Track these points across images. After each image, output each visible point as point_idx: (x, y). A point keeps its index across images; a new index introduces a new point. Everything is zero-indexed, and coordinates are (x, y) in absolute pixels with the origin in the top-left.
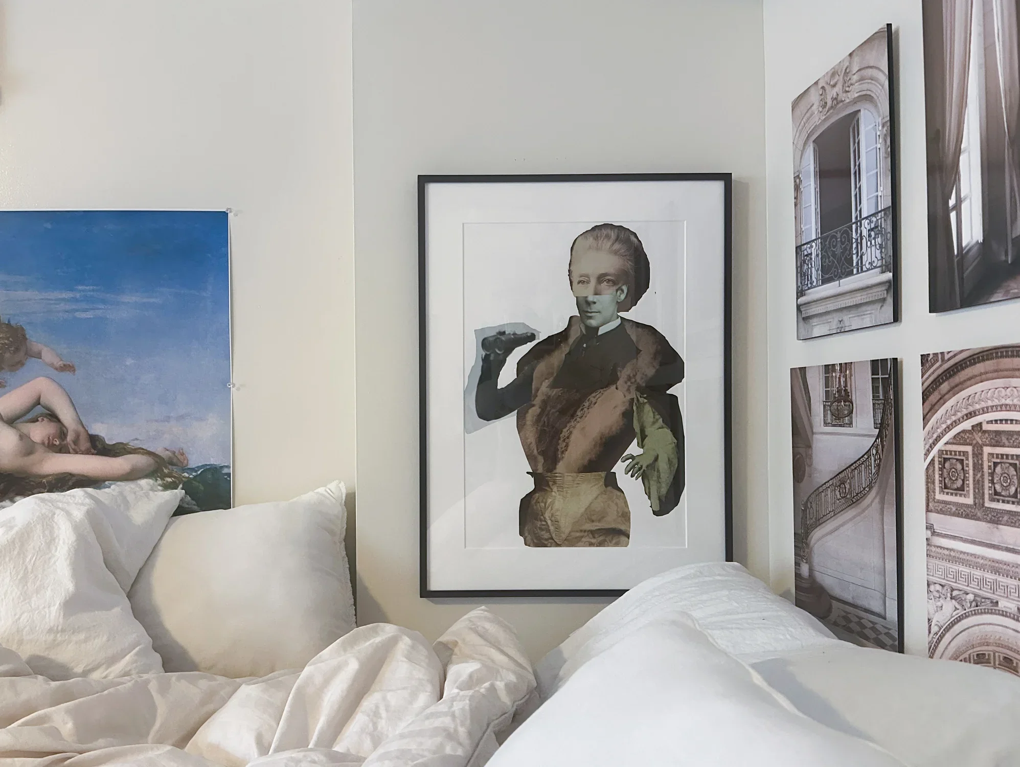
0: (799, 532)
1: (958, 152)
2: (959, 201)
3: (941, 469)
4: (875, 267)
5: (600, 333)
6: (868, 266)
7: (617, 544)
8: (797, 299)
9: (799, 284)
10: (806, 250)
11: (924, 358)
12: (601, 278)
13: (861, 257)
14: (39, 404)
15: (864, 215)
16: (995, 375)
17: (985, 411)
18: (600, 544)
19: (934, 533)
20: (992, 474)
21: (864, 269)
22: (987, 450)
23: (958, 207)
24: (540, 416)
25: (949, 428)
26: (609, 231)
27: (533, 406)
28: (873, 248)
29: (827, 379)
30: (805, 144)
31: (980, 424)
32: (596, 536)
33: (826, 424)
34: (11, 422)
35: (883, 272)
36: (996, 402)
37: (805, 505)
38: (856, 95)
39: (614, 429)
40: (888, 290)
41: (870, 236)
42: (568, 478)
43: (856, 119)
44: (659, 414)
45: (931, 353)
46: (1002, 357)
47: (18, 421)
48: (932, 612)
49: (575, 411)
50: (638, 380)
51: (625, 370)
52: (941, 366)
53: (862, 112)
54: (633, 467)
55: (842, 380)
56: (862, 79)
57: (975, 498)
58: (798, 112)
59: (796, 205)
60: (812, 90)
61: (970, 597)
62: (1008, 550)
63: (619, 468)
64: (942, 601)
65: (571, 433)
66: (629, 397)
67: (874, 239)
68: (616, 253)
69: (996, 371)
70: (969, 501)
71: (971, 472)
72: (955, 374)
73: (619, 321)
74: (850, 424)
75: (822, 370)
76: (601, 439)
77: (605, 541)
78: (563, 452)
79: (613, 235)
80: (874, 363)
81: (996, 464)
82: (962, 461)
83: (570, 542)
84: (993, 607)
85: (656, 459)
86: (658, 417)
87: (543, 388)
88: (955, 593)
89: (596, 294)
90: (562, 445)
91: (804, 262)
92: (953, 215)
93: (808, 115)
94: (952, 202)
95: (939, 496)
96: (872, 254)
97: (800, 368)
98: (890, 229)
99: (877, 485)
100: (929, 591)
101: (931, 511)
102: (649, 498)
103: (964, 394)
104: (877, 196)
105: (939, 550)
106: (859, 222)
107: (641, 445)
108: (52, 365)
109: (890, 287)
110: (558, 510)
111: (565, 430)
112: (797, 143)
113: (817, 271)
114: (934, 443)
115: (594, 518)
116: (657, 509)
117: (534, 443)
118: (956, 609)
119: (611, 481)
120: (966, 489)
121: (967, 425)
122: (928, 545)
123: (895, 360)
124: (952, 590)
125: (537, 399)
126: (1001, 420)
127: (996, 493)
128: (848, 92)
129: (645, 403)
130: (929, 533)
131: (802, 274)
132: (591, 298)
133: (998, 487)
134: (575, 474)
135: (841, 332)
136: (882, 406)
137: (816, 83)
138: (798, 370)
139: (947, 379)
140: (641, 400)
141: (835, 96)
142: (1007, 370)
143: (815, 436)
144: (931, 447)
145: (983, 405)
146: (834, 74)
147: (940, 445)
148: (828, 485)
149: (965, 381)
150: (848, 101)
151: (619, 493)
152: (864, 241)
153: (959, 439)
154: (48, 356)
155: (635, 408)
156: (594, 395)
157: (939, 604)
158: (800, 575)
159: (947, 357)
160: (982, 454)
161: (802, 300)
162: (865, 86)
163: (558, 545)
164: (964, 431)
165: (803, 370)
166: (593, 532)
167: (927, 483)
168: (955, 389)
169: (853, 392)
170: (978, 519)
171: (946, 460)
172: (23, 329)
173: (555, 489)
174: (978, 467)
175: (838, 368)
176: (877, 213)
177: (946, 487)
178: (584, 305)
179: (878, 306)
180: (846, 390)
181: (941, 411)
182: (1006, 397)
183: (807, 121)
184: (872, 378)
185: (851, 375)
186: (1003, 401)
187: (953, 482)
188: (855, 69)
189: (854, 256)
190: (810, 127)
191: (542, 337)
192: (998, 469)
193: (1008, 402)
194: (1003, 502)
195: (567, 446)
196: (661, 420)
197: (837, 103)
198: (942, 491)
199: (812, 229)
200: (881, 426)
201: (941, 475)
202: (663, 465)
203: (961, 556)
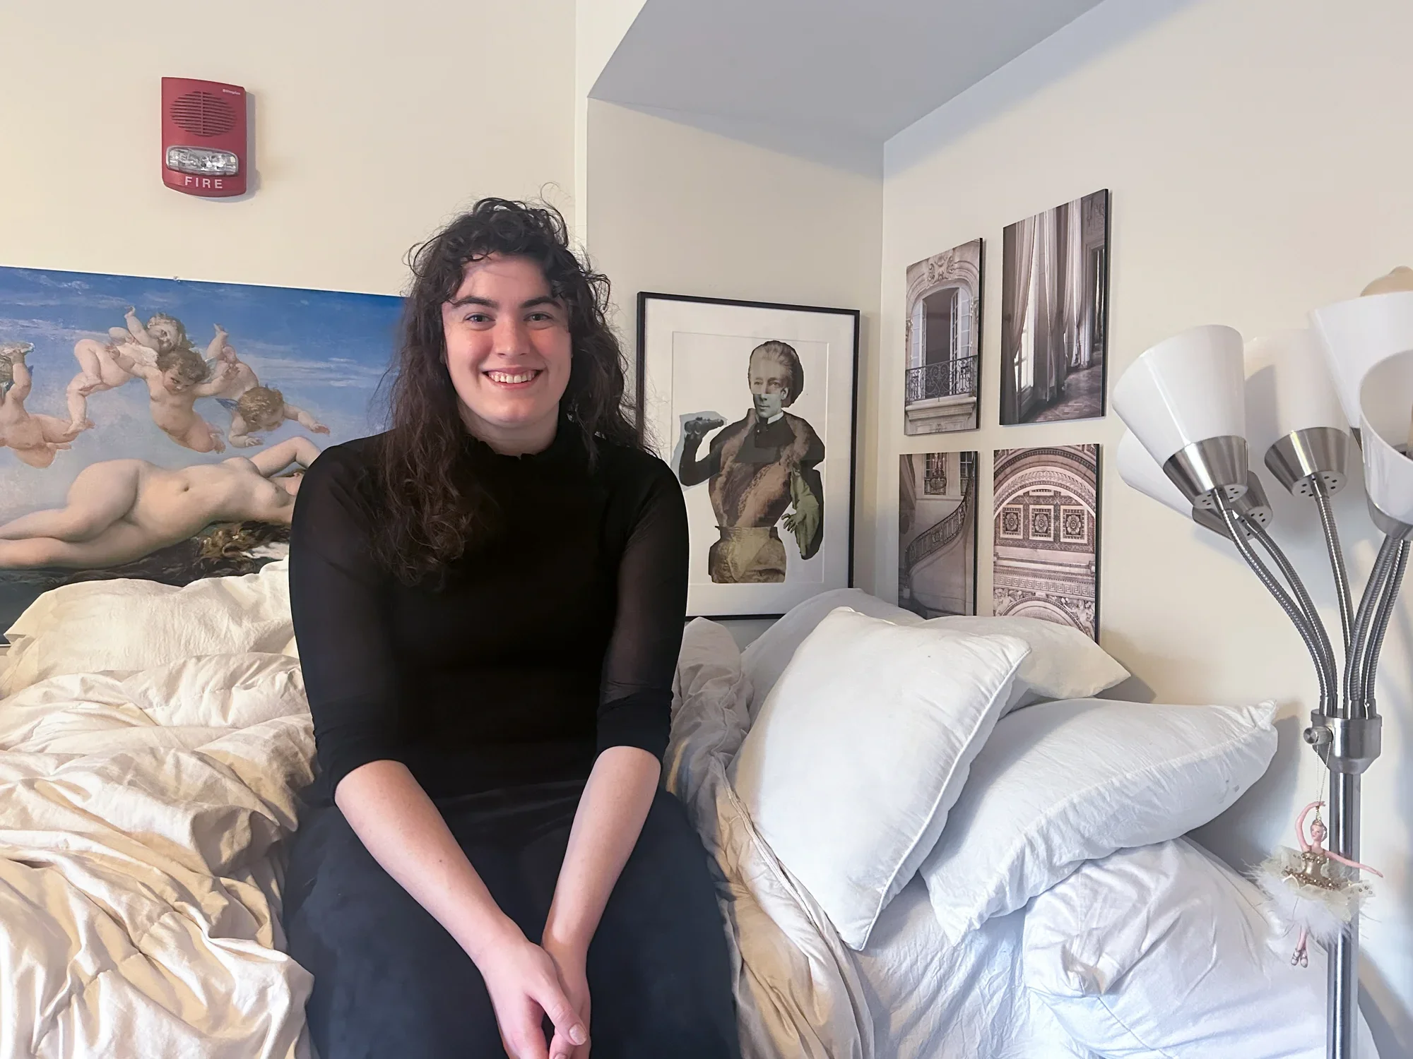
0: (903, 567)
1: (1021, 331)
2: (1020, 360)
3: (1004, 519)
4: (965, 392)
5: (769, 423)
6: (960, 391)
7: (777, 581)
8: (905, 406)
9: (907, 396)
10: (914, 373)
11: (996, 452)
12: (771, 381)
13: (956, 385)
14: (295, 460)
15: (959, 357)
16: (1038, 464)
17: (1032, 484)
18: (765, 581)
19: (999, 558)
20: (1034, 521)
21: (957, 392)
22: (1032, 507)
23: (1019, 363)
24: (726, 483)
25: (1010, 495)
26: (777, 346)
27: (721, 475)
28: (964, 380)
29: (928, 463)
30: (917, 299)
31: (1028, 492)
32: (763, 574)
33: (926, 493)
34: (268, 476)
35: (970, 396)
36: (1038, 480)
37: (909, 549)
38: (956, 277)
39: (777, 494)
40: (973, 408)
41: (962, 372)
42: (745, 531)
43: (955, 294)
44: (808, 484)
45: (1000, 449)
46: (1042, 454)
47: (274, 475)
48: (996, 605)
49: (751, 481)
50: (795, 459)
51: (786, 451)
52: (1005, 458)
53: (960, 289)
54: (789, 523)
55: (940, 464)
56: (960, 268)
57: (1024, 535)
58: (911, 275)
59: (907, 340)
60: (924, 264)
61: (1020, 593)
62: (1042, 563)
63: (780, 524)
64: (1002, 598)
65: (747, 497)
66: (788, 471)
67: (965, 374)
68: (781, 363)
69: (1038, 462)
70: (1021, 537)
71: (1022, 520)
72: (1014, 462)
73: (782, 414)
74: (944, 493)
75: (925, 457)
76: (768, 502)
77: (768, 578)
78: (741, 511)
79: (779, 349)
80: (963, 454)
81: (1036, 515)
82: (1017, 514)
83: (744, 579)
84: (1033, 597)
85: (805, 518)
86: (807, 486)
87: (728, 463)
88: (1011, 592)
89: (767, 393)
90: (741, 506)
91: (912, 381)
92: (1016, 368)
93: (920, 279)
94: (1016, 360)
95: (1002, 536)
96: (963, 384)
97: (908, 455)
98: (976, 370)
99: (962, 530)
100: (995, 594)
101: (997, 545)
102: (799, 546)
103: (1020, 474)
104: (968, 347)
105: (1001, 568)
106: (955, 360)
107: (795, 507)
108: (308, 427)
109: (975, 406)
110: (736, 555)
111: (743, 495)
112: (910, 296)
113: (922, 389)
114: (1000, 504)
115: (761, 561)
116: (804, 554)
117: (721, 503)
118: (1011, 601)
119: (774, 534)
120: (1019, 530)
121: (1021, 492)
122: (995, 565)
123: (976, 452)
124: (1009, 590)
125: (724, 470)
126: (1040, 490)
127: (1036, 531)
128: (951, 273)
129: (798, 476)
130: (996, 558)
131: (909, 389)
132: (763, 396)
133: (1037, 528)
134: (749, 529)
135: (939, 432)
136: (967, 481)
137: (927, 260)
138: (906, 457)
139: (1010, 465)
140: (796, 473)
141: (941, 273)
142: (1045, 461)
143: (918, 501)
144: (999, 506)
145: (1031, 481)
146: (941, 258)
147: (1004, 505)
148: (926, 534)
149: (1020, 467)
150: (950, 279)
151: (779, 543)
152: (958, 374)
153: (1015, 501)
154: (303, 418)
155: (791, 479)
156: (764, 469)
157: (1001, 600)
158: (902, 597)
159: (1010, 452)
160: (1028, 509)
161: (909, 408)
162: (963, 274)
163: (736, 582)
164: (1019, 496)
165: (910, 456)
166: (761, 572)
167: (995, 528)
168: (1013, 472)
169: (947, 473)
170: (1026, 547)
171: (1007, 513)
172: (280, 394)
173: (734, 538)
174: (1026, 517)
175: (936, 456)
176: (968, 358)
177: (1007, 530)
178: (758, 400)
179: (966, 417)
180: (942, 471)
181: (1005, 485)
182: (1044, 476)
183: (919, 284)
184: (961, 464)
185: (946, 461)
186: (1042, 479)
187: (1011, 526)
188: (957, 260)
189: (951, 384)
190: (920, 289)
191: (728, 423)
192: (1038, 518)
193: (1044, 479)
194: (1040, 536)
195: (744, 506)
196: (809, 489)
197: (943, 278)
198: (1004, 533)
199: (919, 359)
200: (966, 494)
201: (1004, 523)
202: (809, 521)
203: (1015, 570)
